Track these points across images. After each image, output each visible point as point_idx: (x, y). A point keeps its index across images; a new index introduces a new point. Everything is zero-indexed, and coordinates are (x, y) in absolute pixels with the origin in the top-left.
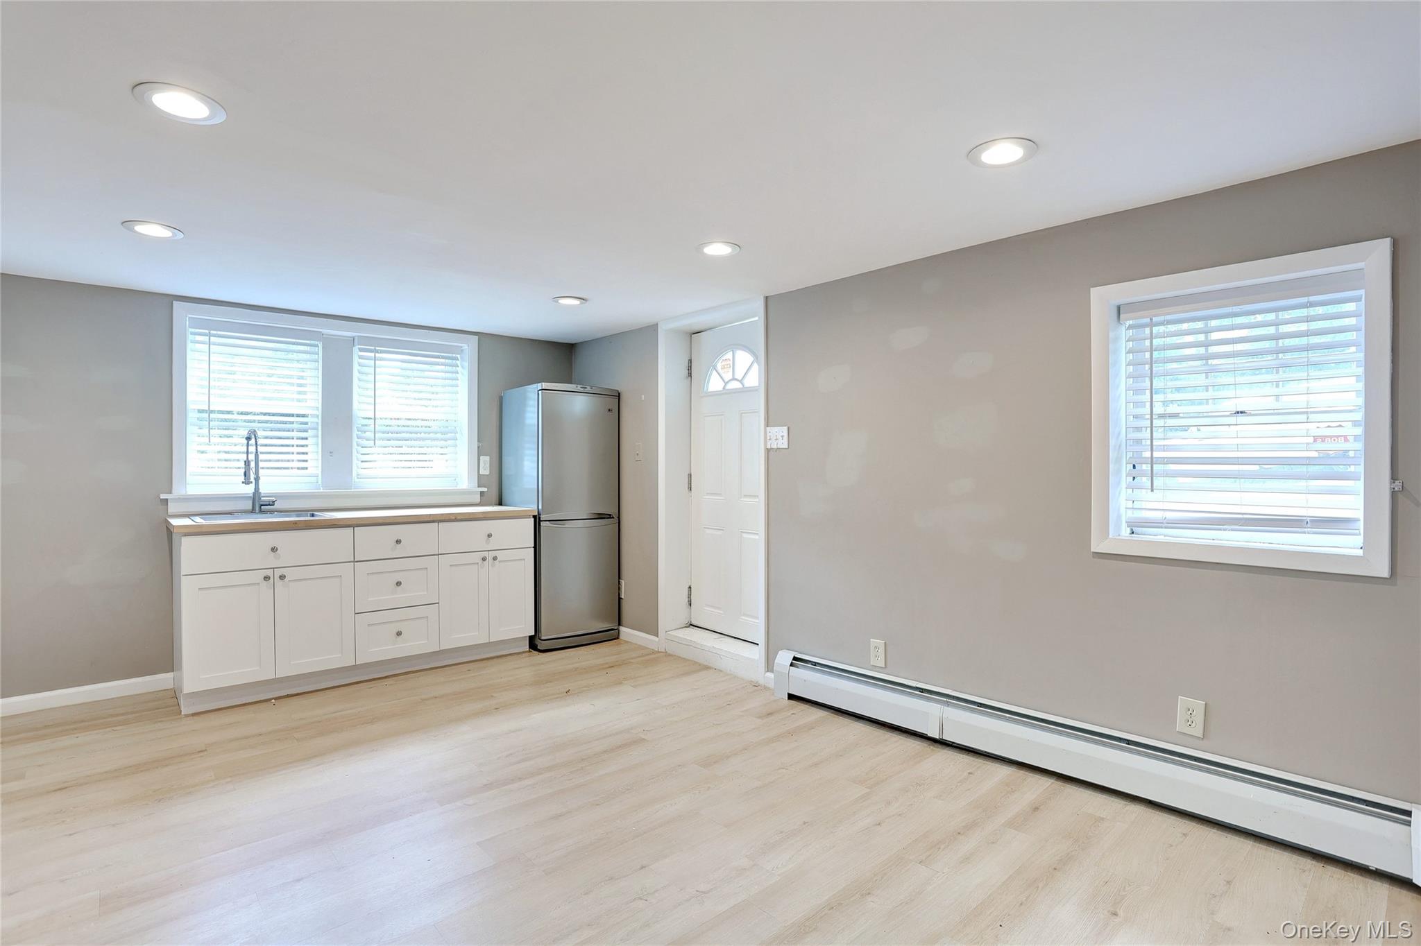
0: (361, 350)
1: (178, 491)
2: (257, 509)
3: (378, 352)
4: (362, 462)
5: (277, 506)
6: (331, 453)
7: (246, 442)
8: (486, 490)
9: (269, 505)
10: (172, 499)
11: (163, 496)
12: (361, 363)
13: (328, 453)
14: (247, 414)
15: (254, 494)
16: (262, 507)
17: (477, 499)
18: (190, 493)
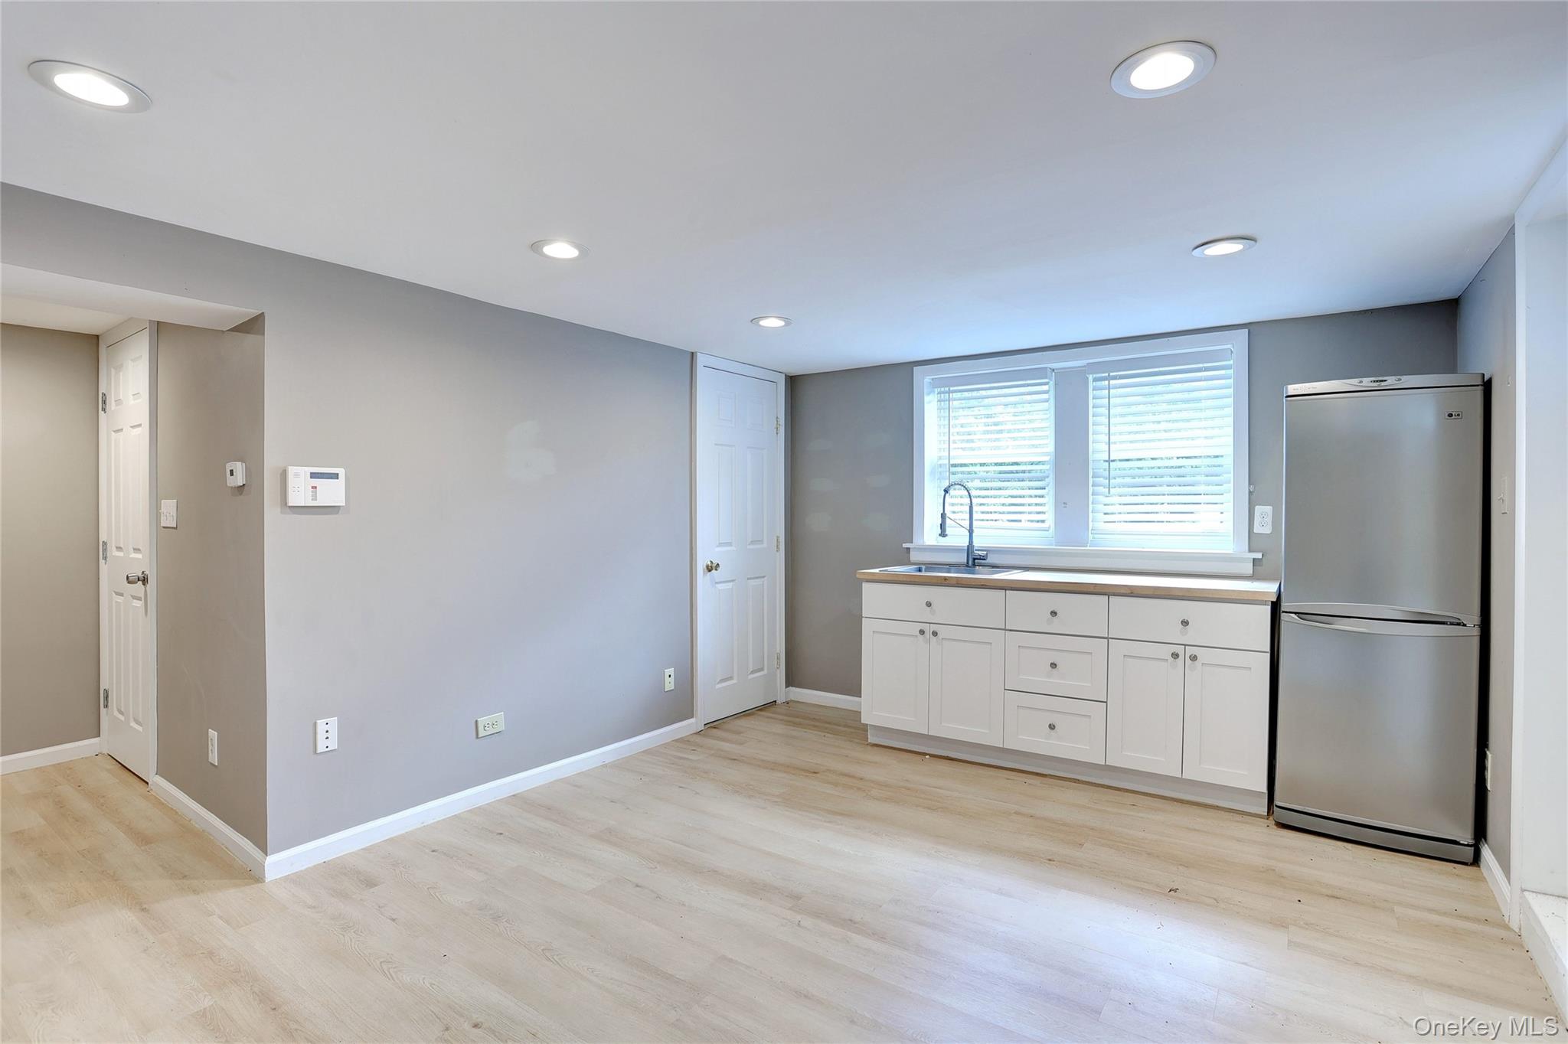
0: (1095, 380)
1: (917, 541)
2: (970, 563)
3: (1112, 379)
4: (1105, 514)
5: (989, 560)
6: (1064, 503)
7: (943, 493)
8: (1259, 556)
9: (980, 559)
10: (915, 548)
11: (905, 546)
12: (1096, 396)
13: (1061, 504)
14: (1001, 464)
15: (968, 546)
16: (976, 561)
17: (1248, 569)
18: (927, 544)
